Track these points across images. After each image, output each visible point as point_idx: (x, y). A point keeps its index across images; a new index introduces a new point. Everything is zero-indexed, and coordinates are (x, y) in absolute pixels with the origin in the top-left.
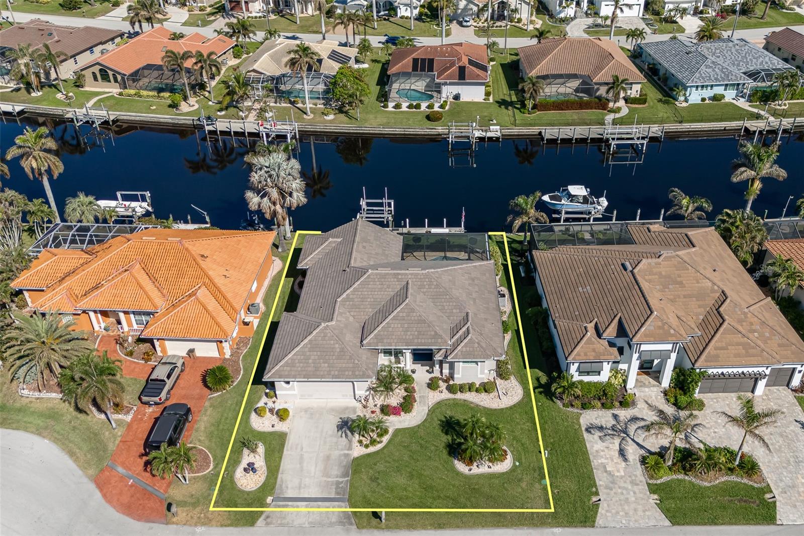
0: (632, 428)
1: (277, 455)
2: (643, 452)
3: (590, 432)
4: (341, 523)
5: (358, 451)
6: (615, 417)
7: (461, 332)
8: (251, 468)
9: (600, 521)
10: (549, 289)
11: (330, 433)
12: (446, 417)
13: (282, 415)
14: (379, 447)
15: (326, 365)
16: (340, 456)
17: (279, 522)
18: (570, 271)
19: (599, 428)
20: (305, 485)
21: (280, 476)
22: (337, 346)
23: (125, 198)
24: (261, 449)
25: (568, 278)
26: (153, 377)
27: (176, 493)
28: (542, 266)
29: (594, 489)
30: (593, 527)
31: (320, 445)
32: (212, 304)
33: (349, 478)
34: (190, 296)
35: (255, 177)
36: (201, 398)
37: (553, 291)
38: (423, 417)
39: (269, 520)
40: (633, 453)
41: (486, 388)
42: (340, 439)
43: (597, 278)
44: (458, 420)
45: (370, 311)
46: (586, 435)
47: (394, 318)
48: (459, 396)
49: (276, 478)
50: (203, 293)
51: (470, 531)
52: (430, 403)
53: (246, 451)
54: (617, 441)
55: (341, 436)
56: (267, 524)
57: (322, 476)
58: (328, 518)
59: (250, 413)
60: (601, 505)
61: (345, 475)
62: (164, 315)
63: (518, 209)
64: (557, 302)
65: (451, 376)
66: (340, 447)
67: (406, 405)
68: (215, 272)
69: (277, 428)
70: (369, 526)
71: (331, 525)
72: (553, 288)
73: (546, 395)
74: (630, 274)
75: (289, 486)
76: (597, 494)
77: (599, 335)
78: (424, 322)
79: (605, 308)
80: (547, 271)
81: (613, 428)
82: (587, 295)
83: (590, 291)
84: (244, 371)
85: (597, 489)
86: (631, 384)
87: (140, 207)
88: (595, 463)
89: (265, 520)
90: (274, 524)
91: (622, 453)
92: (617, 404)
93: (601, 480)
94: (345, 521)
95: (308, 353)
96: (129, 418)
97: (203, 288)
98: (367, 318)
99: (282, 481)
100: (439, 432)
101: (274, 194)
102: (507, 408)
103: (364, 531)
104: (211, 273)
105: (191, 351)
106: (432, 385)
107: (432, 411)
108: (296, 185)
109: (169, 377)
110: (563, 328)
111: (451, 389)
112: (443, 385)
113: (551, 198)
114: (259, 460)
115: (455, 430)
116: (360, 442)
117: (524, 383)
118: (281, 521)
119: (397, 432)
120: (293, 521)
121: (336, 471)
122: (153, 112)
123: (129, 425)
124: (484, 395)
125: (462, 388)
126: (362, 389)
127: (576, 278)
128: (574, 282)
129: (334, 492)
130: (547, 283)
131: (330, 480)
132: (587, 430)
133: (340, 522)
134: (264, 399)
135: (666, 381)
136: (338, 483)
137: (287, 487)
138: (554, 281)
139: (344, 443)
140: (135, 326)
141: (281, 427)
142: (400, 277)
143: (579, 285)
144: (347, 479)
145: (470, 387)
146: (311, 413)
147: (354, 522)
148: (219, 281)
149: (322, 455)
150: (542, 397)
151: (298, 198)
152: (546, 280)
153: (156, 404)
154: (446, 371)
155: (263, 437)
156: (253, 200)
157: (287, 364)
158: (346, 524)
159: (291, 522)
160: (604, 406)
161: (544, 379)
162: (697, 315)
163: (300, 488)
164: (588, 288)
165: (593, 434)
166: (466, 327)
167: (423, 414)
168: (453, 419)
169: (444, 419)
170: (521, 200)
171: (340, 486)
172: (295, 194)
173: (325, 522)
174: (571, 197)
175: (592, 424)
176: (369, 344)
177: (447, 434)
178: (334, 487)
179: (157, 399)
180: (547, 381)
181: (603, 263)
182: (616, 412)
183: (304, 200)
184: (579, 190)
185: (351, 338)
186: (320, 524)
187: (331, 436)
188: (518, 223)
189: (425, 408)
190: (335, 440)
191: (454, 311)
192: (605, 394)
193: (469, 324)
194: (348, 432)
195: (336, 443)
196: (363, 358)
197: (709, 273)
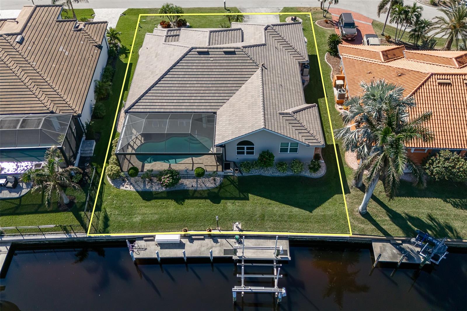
10: (89, 72)
18: (63, 71)
20: (265, 18)
25: (69, 67)
28: (82, 94)
33: (243, 20)
37: (87, 67)
43: (49, 50)
49: (280, 19)
57: (257, 20)
64: (90, 59)
72: (86, 70)
74: (24, 34)
79: (61, 31)
80: (81, 86)
82: (66, 46)
83: (62, 47)
99: (277, 19)
127: (63, 63)
128: (67, 62)
131: (253, 20)
133: (245, 9)
137: (274, 18)
138: (81, 74)
143: (65, 57)
147: (239, 9)
152: (86, 80)
158: (242, 9)
159: (267, 9)
164: (61, 50)
171: (247, 18)
173: (252, 9)
178: (250, 18)
181: (33, 56)
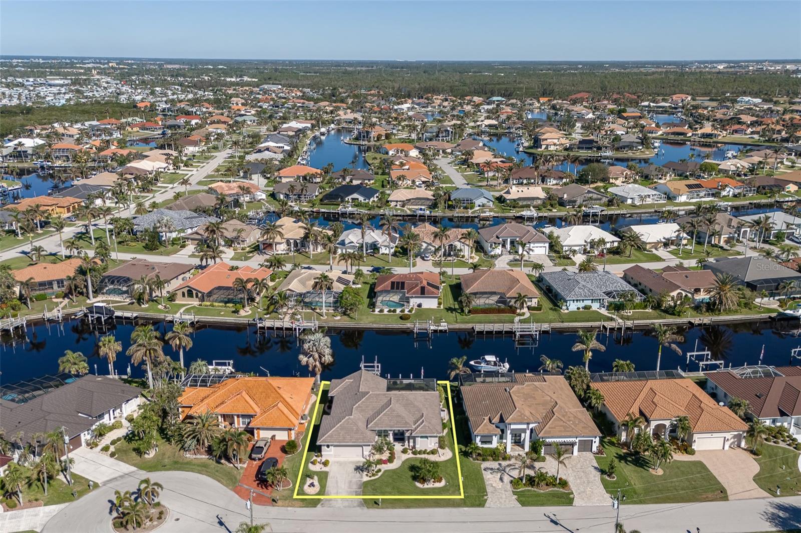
0: (507, 470)
1: (324, 481)
2: (512, 479)
4: (358, 506)
5: (366, 479)
6: (500, 464)
7: (419, 422)
8: (312, 485)
9: (487, 505)
10: (468, 404)
11: (351, 471)
13: (325, 464)
14: (377, 477)
15: (350, 437)
16: (357, 481)
18: (479, 394)
19: (490, 469)
20: (340, 493)
21: (327, 488)
22: (354, 427)
23: (217, 364)
24: (316, 477)
25: (478, 398)
26: (257, 446)
27: (275, 495)
28: (465, 393)
29: (485, 493)
30: (483, 508)
31: (346, 476)
32: (286, 411)
33: (362, 488)
34: (273, 407)
35: (306, 346)
36: (282, 457)
37: (470, 405)
38: (400, 465)
39: (323, 505)
40: (507, 479)
41: (433, 452)
42: (356, 474)
43: (492, 396)
44: (417, 466)
45: (371, 413)
46: (483, 472)
47: (384, 414)
48: (418, 456)
49: (325, 488)
50: (280, 405)
52: (403, 459)
53: (308, 479)
54: (499, 474)
56: (323, 507)
57: (348, 488)
59: (308, 464)
60: (488, 499)
61: (360, 488)
62: (260, 416)
63: (453, 366)
64: (471, 410)
65: (414, 447)
66: (356, 477)
67: (391, 460)
68: (286, 397)
69: (323, 470)
70: (373, 507)
71: (354, 507)
72: (470, 403)
73: (464, 456)
74: (508, 393)
75: (332, 493)
76: (487, 495)
77: (490, 421)
78: (400, 416)
79: (494, 409)
80: (467, 396)
81: (498, 469)
82: (486, 405)
84: (302, 445)
85: (487, 493)
86: (508, 450)
87: (229, 369)
88: (487, 483)
89: (321, 505)
90: (326, 507)
91: (501, 479)
92: (501, 458)
93: (489, 489)
94: (360, 506)
95: (340, 431)
96: (245, 466)
97: (280, 403)
98: (369, 415)
99: (328, 491)
100: (408, 471)
101: (317, 356)
102: (444, 461)
103: (370, 510)
104: (283, 396)
105: (273, 437)
106: (404, 451)
107: (404, 462)
108: (327, 351)
109: (265, 445)
110: (473, 421)
111: (414, 453)
112: (410, 452)
113: (475, 363)
115: (416, 470)
116: (367, 475)
117: (453, 450)
118: (329, 505)
119: (385, 471)
121: (355, 487)
122: (222, 316)
123: (246, 469)
124: (431, 455)
125: (420, 453)
126: (367, 450)
127: (482, 397)
128: (481, 400)
129: (355, 495)
131: (352, 490)
132: (485, 470)
134: (315, 458)
135: (527, 449)
136: (356, 491)
138: (470, 400)
139: (359, 476)
140: (241, 426)
141: (325, 469)
142: (387, 395)
143: (483, 401)
145: (425, 452)
146: (340, 463)
148: (289, 400)
149: (347, 480)
150: (462, 457)
151: (328, 359)
152: (467, 400)
153: (260, 459)
154: (411, 444)
155: (317, 473)
156: (303, 359)
157: (329, 436)
158: (362, 507)
160: (494, 460)
161: (464, 448)
162: (542, 413)
163: (337, 494)
164: (487, 402)
165: (487, 471)
166: (422, 419)
167: (399, 463)
168: (415, 466)
169: (410, 466)
170: (454, 360)
171: (358, 492)
172: (326, 356)
174: (488, 363)
175: (487, 467)
176: (371, 427)
177: (412, 471)
178: (354, 493)
179: (259, 456)
181: (496, 389)
182: (500, 462)
183: (331, 360)
184: (491, 358)
185: (362, 425)
187: (351, 473)
188: (453, 374)
189: (400, 461)
190: (353, 474)
191: (416, 412)
192: (494, 453)
194: (360, 471)
195: (354, 476)
196: (368, 434)
197: (551, 393)
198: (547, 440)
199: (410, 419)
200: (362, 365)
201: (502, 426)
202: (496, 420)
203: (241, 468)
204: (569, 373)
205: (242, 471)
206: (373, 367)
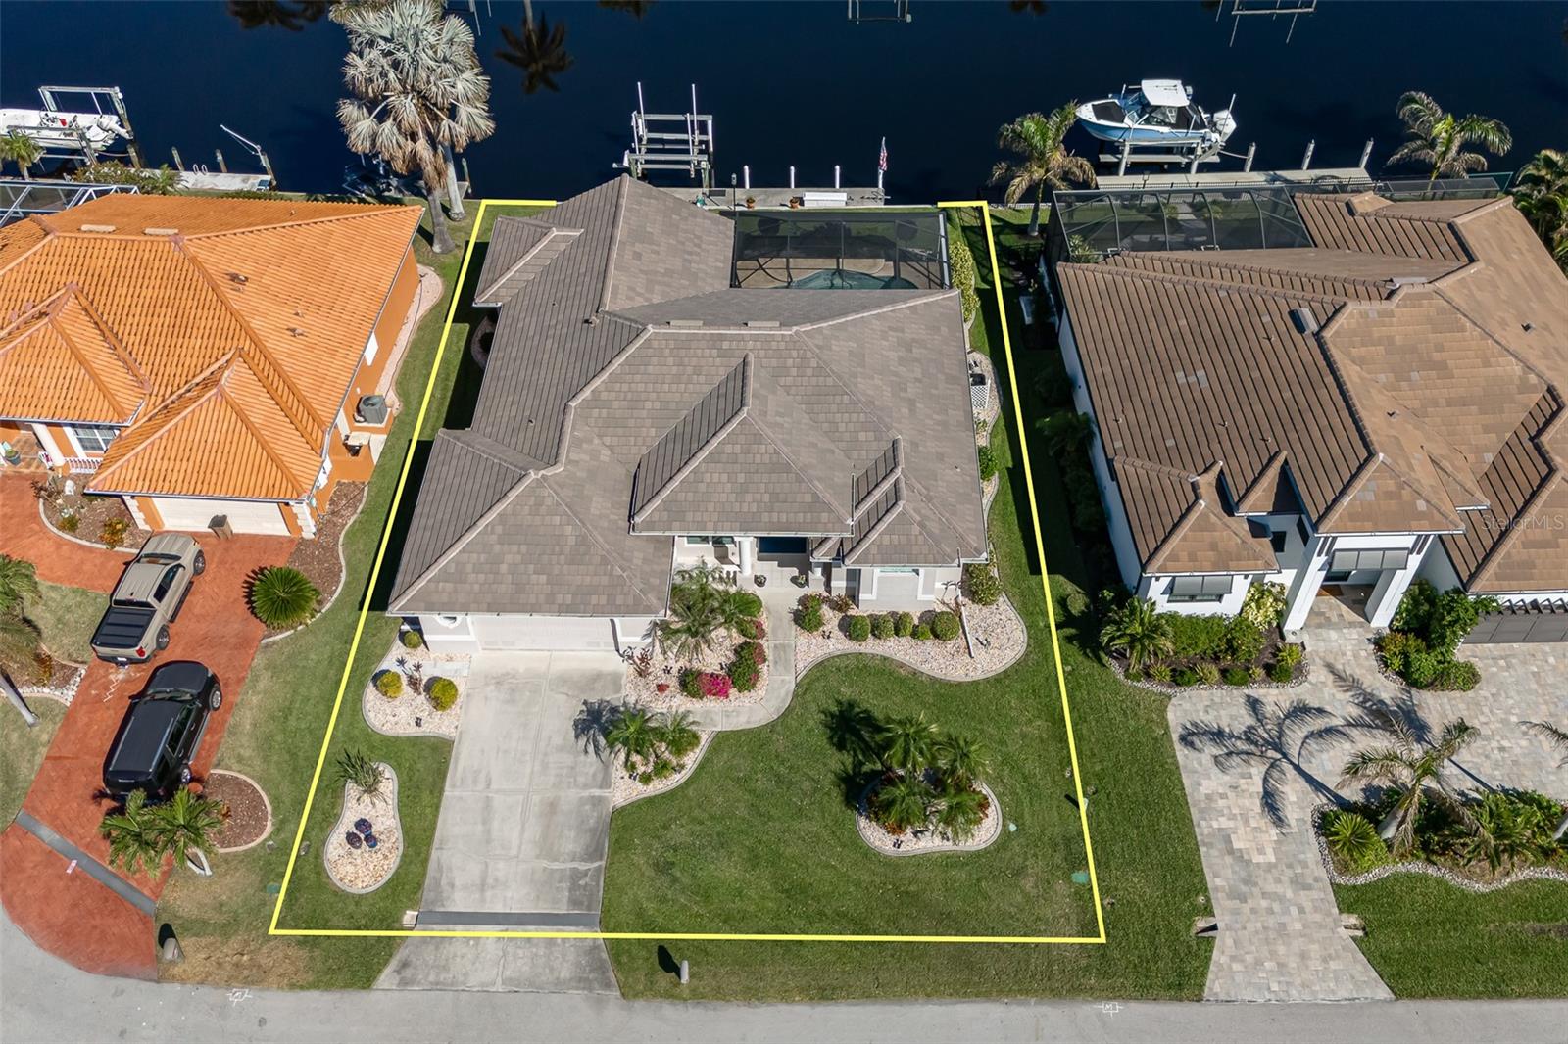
0: (1295, 736)
1: (426, 797)
2: (1321, 800)
3: (1191, 745)
4: (582, 982)
5: (625, 791)
6: (1254, 704)
7: (878, 494)
8: (363, 834)
9: (1215, 984)
10: (1098, 371)
11: (557, 741)
12: (839, 703)
13: (439, 692)
14: (675, 780)
15: (543, 578)
16: (582, 802)
17: (432, 978)
18: (1153, 325)
19: (1213, 733)
20: (496, 880)
21: (434, 854)
22: (569, 529)
23: (65, 103)
24: (389, 785)
25: (1149, 344)
26: (121, 595)
27: (181, 901)
28: (1080, 306)
29: (1201, 899)
30: (1199, 999)
31: (532, 772)
32: (261, 408)
33: (603, 863)
34: (206, 384)
35: (357, 68)
36: (245, 643)
37: (1110, 378)
38: (784, 701)
39: (408, 973)
40: (1299, 803)
41: (936, 626)
42: (582, 757)
43: (1224, 348)
44: (866, 711)
45: (652, 435)
46: (1181, 753)
47: (711, 459)
48: (871, 646)
49: (426, 860)
50: (236, 378)
51: (897, 1008)
52: (800, 665)
53: (352, 790)
54: (1258, 770)
55: (586, 752)
56: (404, 983)
57: (538, 857)
58: (552, 969)
59: (362, 686)
60: (1217, 942)
61: (592, 854)
62: (144, 433)
63: (1022, 146)
64: (1118, 409)
65: (853, 595)
66: (581, 779)
67: (743, 671)
68: (268, 322)
69: (427, 729)
70: (650, 992)
71: (559, 987)
72: (1107, 369)
73: (1083, 647)
74: (1312, 343)
75: (457, 883)
76: (1208, 910)
77: (1229, 508)
78: (786, 468)
79: (1245, 433)
80: (1094, 322)
81: (1249, 735)
82: (1197, 394)
83: (1205, 384)
84: (349, 574)
85: (1208, 900)
86: (1294, 622)
87: (99, 128)
88: (1204, 828)
89: (398, 972)
90: (419, 983)
91: (1270, 802)
92: (1260, 672)
93: (1218, 875)
94: (591, 977)
95: (497, 547)
96: (67, 696)
97: (238, 366)
98: (645, 451)
99: (440, 868)
100: (824, 742)
101: (408, 109)
102: (987, 680)
103: (639, 1004)
104: (255, 324)
105: (218, 522)
106: (805, 616)
107: (805, 688)
108: (467, 85)
109: (160, 594)
110: (1135, 484)
111: (851, 628)
112: (831, 617)
113: (1100, 112)
114: (383, 810)
115: (861, 738)
116: (630, 766)
117: (1030, 611)
118: (438, 974)
119: (722, 740)
120: (466, 975)
121: (571, 843)
123: (70, 715)
124: (930, 645)
125: (876, 627)
126: (634, 632)
127: (1170, 344)
128: (1164, 356)
129: (565, 900)
130: (1094, 357)
131: (556, 866)
132: (1184, 740)
133: (580, 980)
134: (398, 650)
135: (1383, 616)
136: (576, 875)
137: (452, 886)
138: (1112, 350)
139: (592, 770)
140: (82, 454)
141: (438, 724)
142: (726, 345)
143: (1177, 364)
144: (596, 864)
145: (898, 624)
146: (508, 685)
147: (613, 980)
148: (279, 346)
149: (536, 799)
150: (1074, 649)
151: (473, 120)
152: (1091, 346)
153: (131, 661)
154: (839, 584)
155: (394, 749)
156: (360, 126)
157: (445, 575)
158: (596, 986)
159: (461, 979)
160: (1225, 674)
161: (1078, 604)
162: (1478, 451)
163: (483, 887)
164: (1201, 373)
165: (1200, 751)
166: (891, 480)
167: (783, 692)
168: (857, 710)
169: (834, 709)
170: (1030, 125)
171: (582, 883)
172: (464, 111)
173: (544, 979)
174: (1146, 109)
175: (1195, 724)
176: (650, 525)
177: (840, 746)
178: (566, 885)
179: (133, 652)
180: (1087, 607)
181: (1240, 306)
182: (1256, 692)
183: (486, 126)
184: (1167, 93)
185: (605, 507)
186: (531, 985)
187: (561, 749)
188: (1019, 184)
189: (787, 678)
190: (568, 759)
191: (862, 436)
192: (1232, 649)
193: (898, 472)
194: (602, 741)
195: (573, 768)
196: (635, 561)
197: (1512, 336)
198: (1503, 600)
199: (832, 483)
200: (639, 122)
201: (1286, 523)
202: (1259, 501)
203: (44, 710)
204: (1536, 181)
205: (45, 733)
206: (681, 127)
